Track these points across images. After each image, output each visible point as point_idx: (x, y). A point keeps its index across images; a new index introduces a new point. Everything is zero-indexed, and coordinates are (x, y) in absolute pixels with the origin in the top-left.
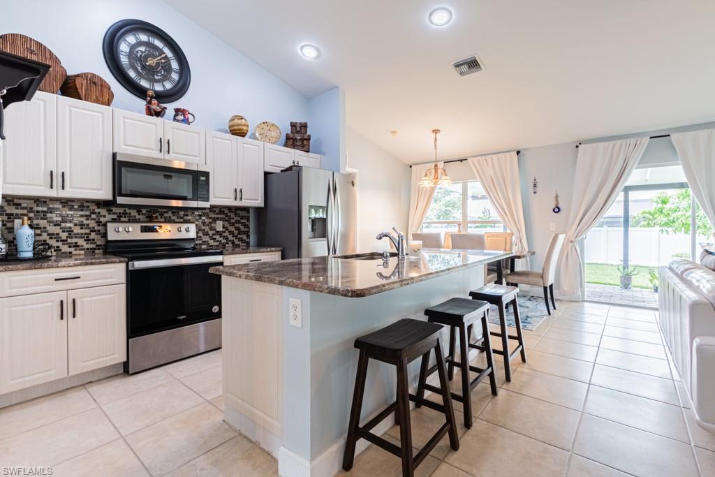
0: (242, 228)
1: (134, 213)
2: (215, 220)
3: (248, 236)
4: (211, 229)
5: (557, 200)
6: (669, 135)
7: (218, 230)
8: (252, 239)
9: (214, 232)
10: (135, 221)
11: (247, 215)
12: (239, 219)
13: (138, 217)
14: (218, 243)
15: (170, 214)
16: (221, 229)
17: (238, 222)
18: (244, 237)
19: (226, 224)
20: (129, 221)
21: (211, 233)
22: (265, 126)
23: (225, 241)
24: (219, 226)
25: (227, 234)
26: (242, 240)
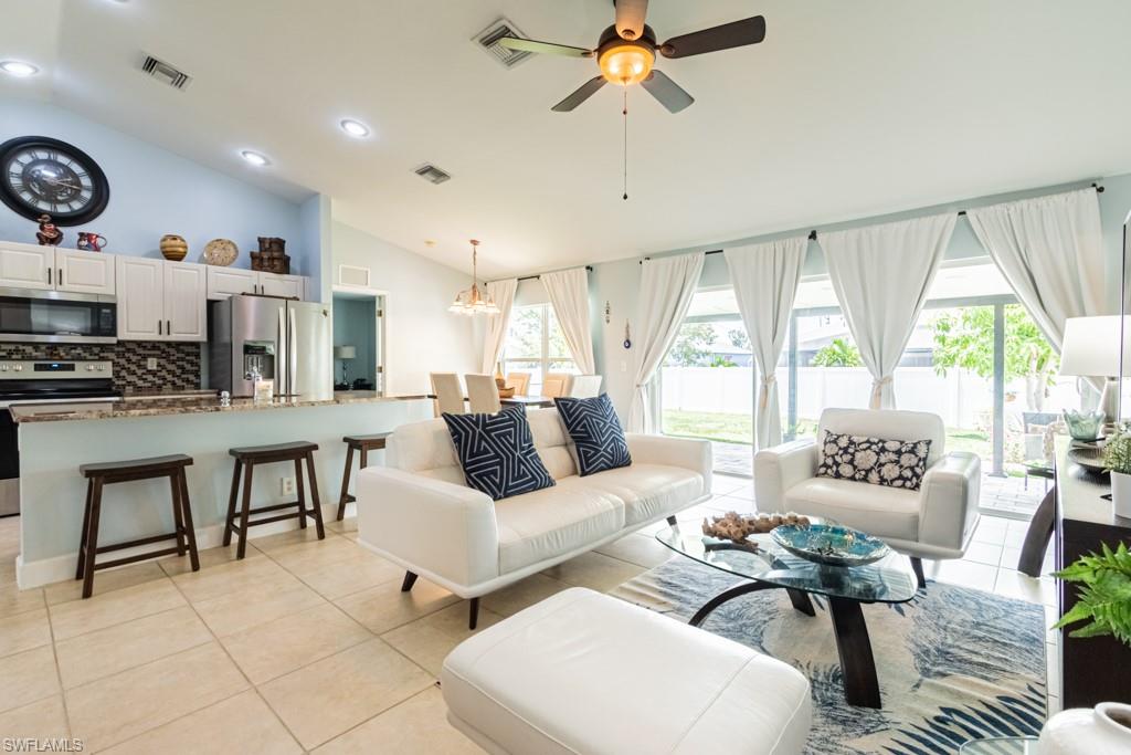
0: (188, 367)
1: (29, 349)
2: (145, 358)
3: (198, 376)
4: (139, 366)
5: (628, 332)
6: (721, 251)
7: (149, 368)
8: (204, 379)
9: (144, 371)
10: (30, 358)
11: (195, 350)
12: (183, 355)
13: (34, 354)
14: (149, 384)
15: (79, 351)
16: (155, 368)
17: (183, 360)
18: (192, 377)
19: (163, 362)
20: (23, 359)
21: (139, 372)
22: (219, 244)
23: (161, 382)
24: (152, 364)
25: (164, 373)
26: (188, 381)
